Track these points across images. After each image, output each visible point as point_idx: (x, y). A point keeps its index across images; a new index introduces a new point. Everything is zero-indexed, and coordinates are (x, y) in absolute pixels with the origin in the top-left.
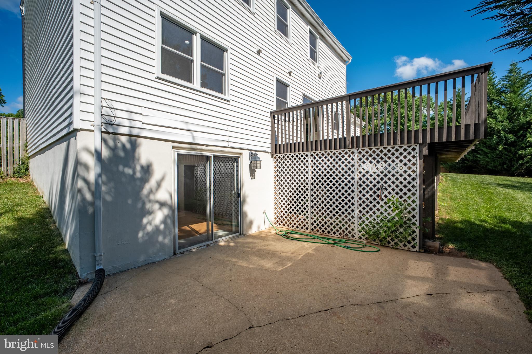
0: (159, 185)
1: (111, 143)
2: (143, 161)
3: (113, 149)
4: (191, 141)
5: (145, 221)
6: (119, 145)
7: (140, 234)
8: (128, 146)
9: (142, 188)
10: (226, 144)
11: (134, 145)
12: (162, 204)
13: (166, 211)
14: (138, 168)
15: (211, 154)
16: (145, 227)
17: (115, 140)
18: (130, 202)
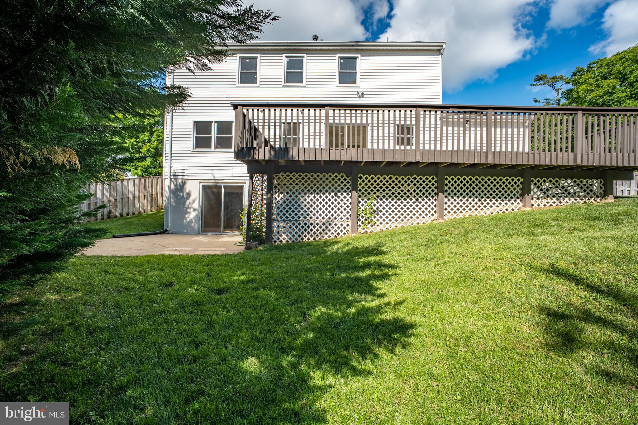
0: (194, 202)
1: (175, 183)
2: (187, 191)
3: (176, 185)
4: (213, 179)
5: (187, 216)
6: (178, 184)
7: (185, 221)
8: (181, 184)
9: (185, 202)
10: (231, 178)
11: (184, 184)
12: (195, 210)
13: (196, 212)
14: (185, 193)
15: (222, 184)
16: (186, 219)
17: (176, 182)
18: (181, 206)
